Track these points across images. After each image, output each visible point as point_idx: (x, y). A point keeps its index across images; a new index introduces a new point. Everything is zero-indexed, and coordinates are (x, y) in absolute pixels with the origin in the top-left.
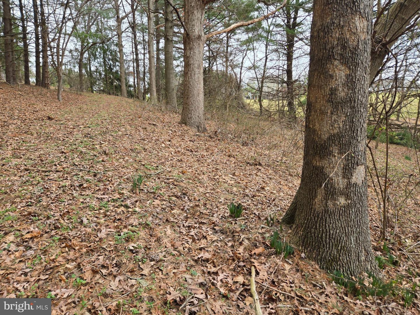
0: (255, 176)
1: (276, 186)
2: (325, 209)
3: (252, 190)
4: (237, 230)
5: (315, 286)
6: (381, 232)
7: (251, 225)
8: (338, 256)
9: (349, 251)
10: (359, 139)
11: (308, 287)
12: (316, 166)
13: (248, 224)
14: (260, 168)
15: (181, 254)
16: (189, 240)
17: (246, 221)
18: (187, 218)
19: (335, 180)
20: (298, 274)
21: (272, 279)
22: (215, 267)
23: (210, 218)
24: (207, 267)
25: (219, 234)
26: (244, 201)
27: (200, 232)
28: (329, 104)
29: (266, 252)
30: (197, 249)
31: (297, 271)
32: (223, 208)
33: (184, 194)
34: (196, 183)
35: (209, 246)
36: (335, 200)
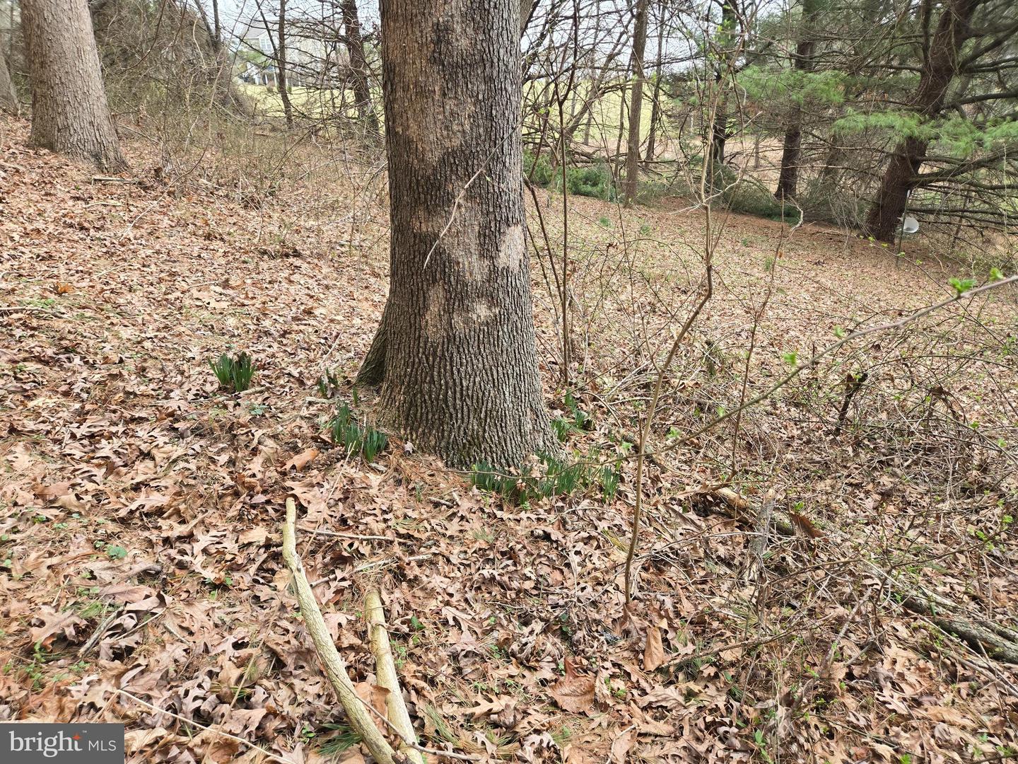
0: (285, 284)
1: (342, 303)
2: (448, 335)
3: (281, 319)
4: (241, 421)
5: (437, 505)
6: (561, 371)
7: (279, 403)
8: (481, 433)
9: (502, 418)
10: (507, 160)
11: (423, 511)
12: (421, 234)
13: (273, 400)
14: (297, 262)
15: (70, 513)
16: (95, 471)
17: (266, 395)
18: (82, 415)
19: (464, 264)
20: (400, 489)
21: (338, 515)
22: (183, 522)
23: (160, 403)
24: (159, 528)
25: (189, 439)
26: (260, 347)
27: (130, 445)
28: (436, 68)
29: (322, 457)
30: (123, 490)
31: (399, 482)
32: (200, 374)
33: (67, 350)
34: (108, 318)
35: (162, 474)
36: (468, 311)
